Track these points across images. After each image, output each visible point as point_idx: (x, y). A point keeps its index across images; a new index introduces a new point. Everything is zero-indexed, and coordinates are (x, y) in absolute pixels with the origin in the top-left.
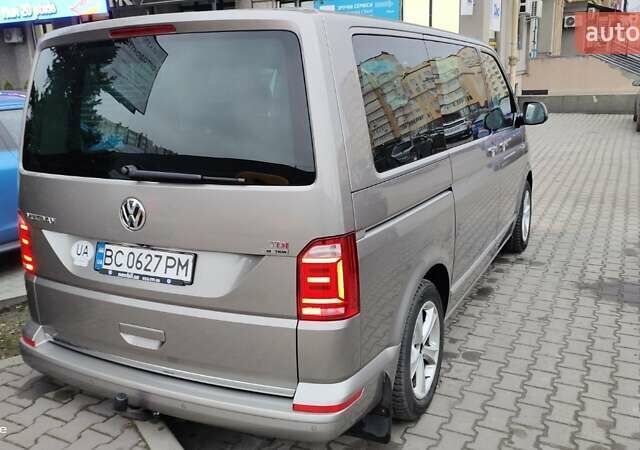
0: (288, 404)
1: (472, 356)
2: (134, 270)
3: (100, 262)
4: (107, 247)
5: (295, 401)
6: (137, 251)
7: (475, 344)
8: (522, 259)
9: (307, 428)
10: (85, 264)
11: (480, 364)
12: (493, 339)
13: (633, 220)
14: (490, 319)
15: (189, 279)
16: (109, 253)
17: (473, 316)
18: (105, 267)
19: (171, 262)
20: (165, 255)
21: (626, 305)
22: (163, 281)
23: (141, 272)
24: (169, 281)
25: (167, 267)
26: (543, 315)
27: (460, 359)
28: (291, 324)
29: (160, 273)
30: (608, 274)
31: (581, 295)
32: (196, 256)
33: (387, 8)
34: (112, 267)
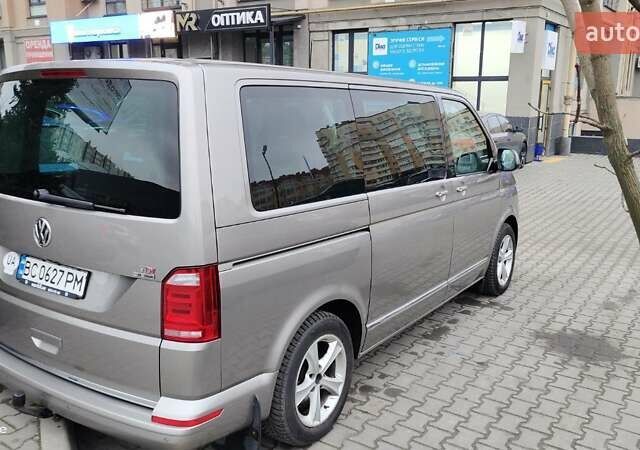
0: (148, 415)
1: (394, 393)
2: (43, 282)
3: (21, 272)
4: (28, 259)
5: (154, 413)
6: (47, 265)
7: (403, 381)
8: (494, 304)
9: (160, 439)
10: (11, 273)
11: (397, 400)
12: (422, 378)
13: (632, 274)
14: (429, 358)
15: (81, 294)
16: (28, 265)
17: (416, 354)
18: (24, 277)
19: (70, 278)
20: (66, 270)
21: (575, 358)
22: (63, 293)
23: (48, 284)
24: (66, 294)
25: (67, 281)
26: (483, 359)
27: (381, 394)
28: (156, 342)
29: (61, 287)
30: (574, 326)
31: (533, 343)
32: (90, 274)
33: (438, 43)
34: (29, 278)
